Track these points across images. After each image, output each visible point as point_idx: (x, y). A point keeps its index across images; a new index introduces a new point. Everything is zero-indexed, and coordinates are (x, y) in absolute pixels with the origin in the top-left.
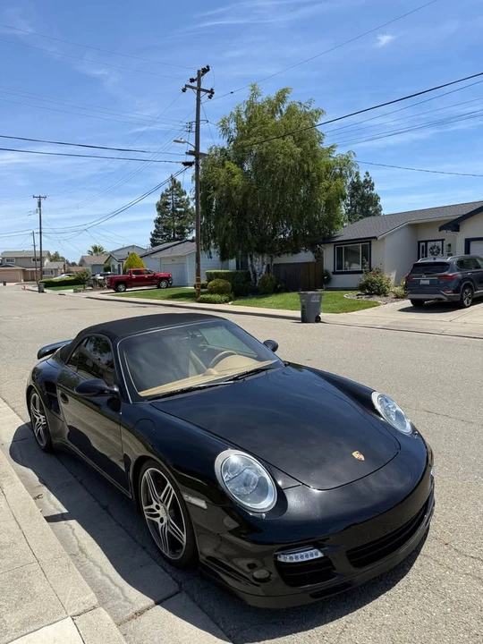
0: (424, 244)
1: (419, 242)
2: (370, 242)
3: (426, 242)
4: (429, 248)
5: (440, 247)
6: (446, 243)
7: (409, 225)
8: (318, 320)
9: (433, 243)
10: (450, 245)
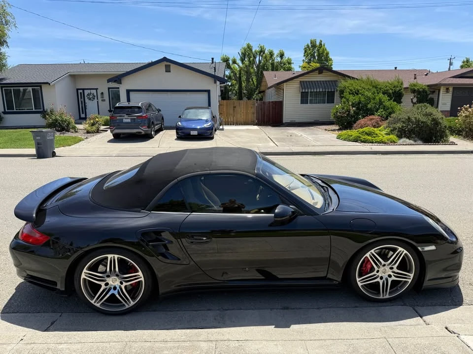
0: (81, 91)
1: (78, 90)
2: (41, 87)
3: (83, 90)
4: (86, 95)
5: (95, 94)
6: (99, 92)
7: (71, 76)
8: (54, 155)
9: (89, 91)
10: (102, 93)
